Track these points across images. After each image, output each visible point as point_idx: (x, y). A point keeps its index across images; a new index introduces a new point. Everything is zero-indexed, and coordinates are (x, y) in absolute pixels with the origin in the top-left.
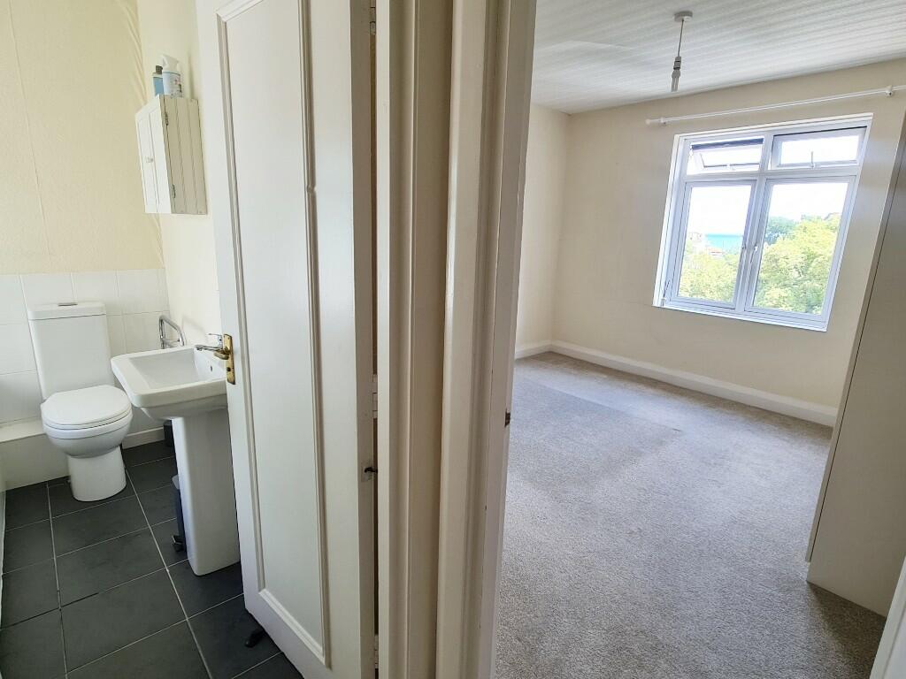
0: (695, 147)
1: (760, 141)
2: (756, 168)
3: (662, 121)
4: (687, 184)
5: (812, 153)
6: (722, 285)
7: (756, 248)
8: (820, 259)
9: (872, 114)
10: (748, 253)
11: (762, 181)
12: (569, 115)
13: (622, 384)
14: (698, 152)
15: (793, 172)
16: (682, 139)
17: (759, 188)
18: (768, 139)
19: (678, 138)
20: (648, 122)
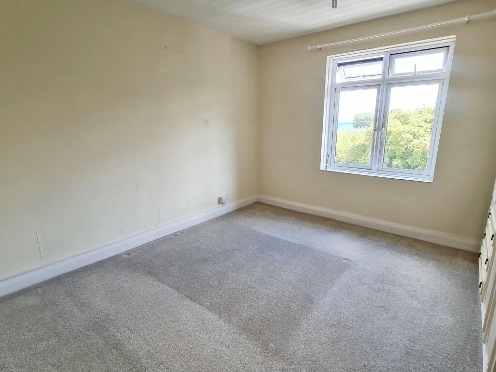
0: (340, 65)
1: (381, 59)
2: (380, 77)
3: (319, 46)
4: (337, 89)
5: (415, 65)
6: (347, 150)
7: (383, 129)
8: (394, 134)
9: (455, 36)
10: (378, 133)
11: (384, 85)
12: (257, 45)
13: (305, 223)
14: (342, 68)
15: (404, 78)
16: (332, 59)
17: (383, 89)
18: (386, 57)
19: (330, 58)
20: (309, 48)
